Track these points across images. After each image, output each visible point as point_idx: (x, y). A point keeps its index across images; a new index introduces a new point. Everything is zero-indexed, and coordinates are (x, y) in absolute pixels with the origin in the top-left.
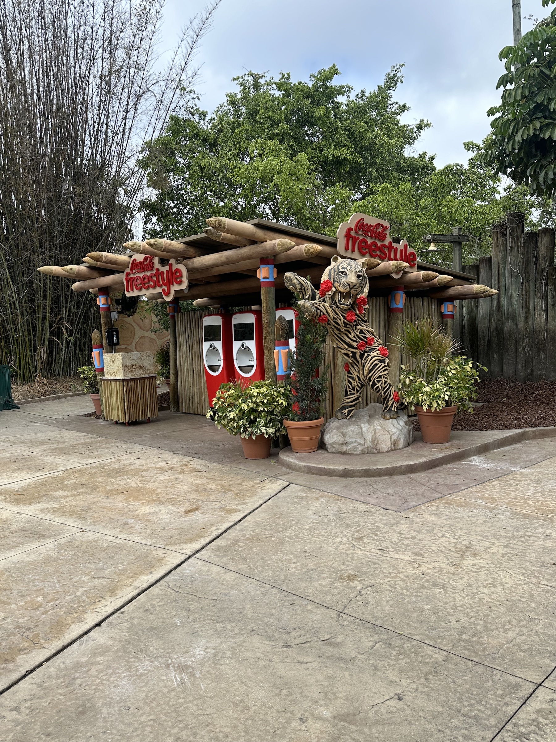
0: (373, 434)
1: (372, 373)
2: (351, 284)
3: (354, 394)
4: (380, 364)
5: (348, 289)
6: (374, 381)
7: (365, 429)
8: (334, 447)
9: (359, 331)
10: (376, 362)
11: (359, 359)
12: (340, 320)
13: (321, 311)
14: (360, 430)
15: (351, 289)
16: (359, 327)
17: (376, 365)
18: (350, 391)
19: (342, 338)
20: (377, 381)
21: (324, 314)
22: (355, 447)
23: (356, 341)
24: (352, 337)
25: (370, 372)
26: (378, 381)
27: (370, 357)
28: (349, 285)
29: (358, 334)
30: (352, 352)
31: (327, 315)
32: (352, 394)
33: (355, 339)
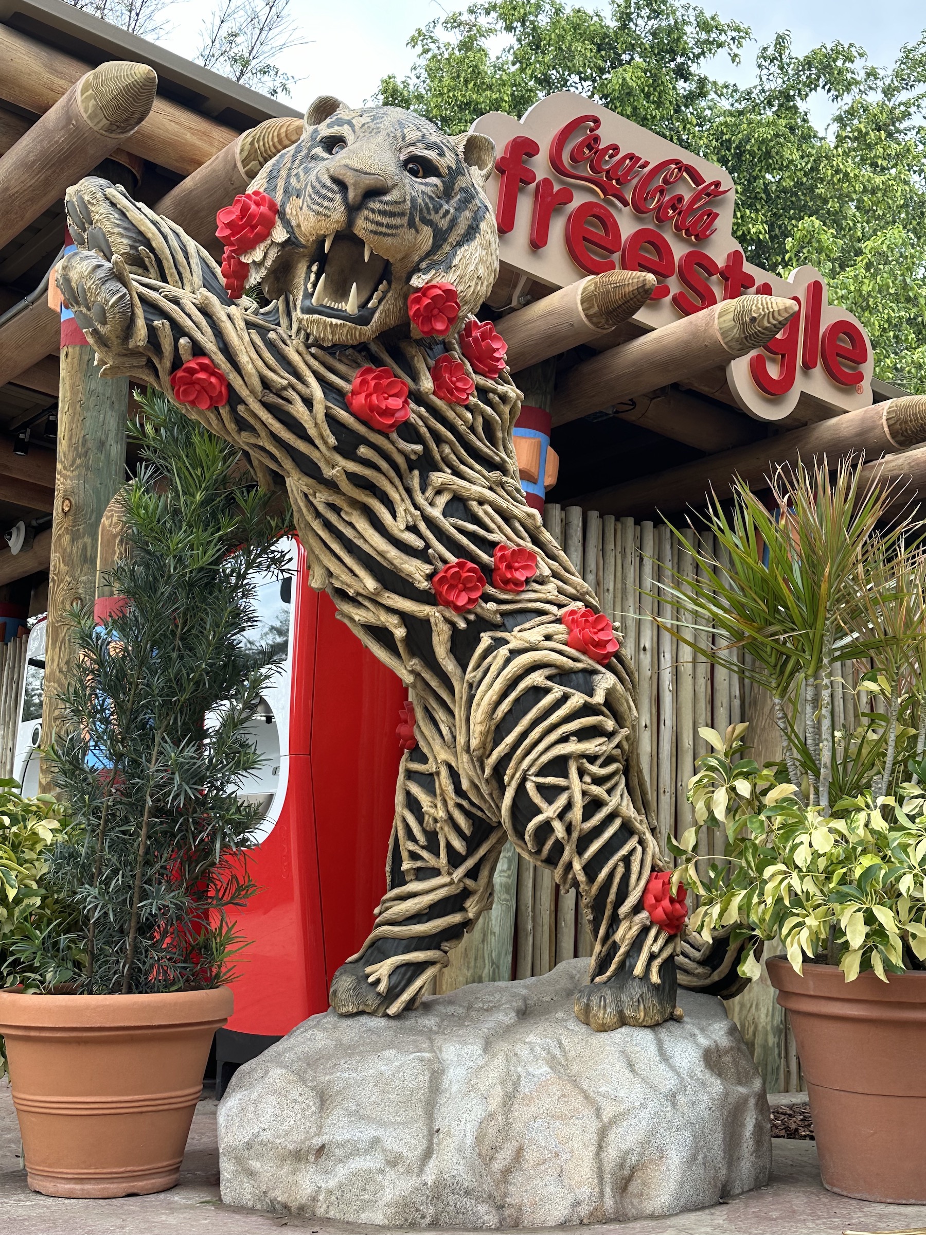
0: (495, 1103)
1: (510, 739)
2: (349, 179)
3: (436, 872)
4: (558, 691)
5: (338, 213)
6: (521, 789)
7: (454, 1077)
8: (251, 1174)
9: (442, 500)
10: (537, 678)
11: (449, 665)
12: (308, 402)
13: (178, 331)
14: (424, 1079)
15: (352, 210)
16: (439, 478)
17: (538, 692)
18: (414, 856)
19: (348, 532)
20: (540, 787)
21: (198, 350)
22: (367, 1178)
23: (422, 555)
24: (397, 527)
25: (499, 731)
26: (549, 793)
27: (503, 652)
28: (341, 185)
29: (436, 513)
30: (405, 618)
31: (220, 358)
32: (423, 873)
33: (419, 544)
